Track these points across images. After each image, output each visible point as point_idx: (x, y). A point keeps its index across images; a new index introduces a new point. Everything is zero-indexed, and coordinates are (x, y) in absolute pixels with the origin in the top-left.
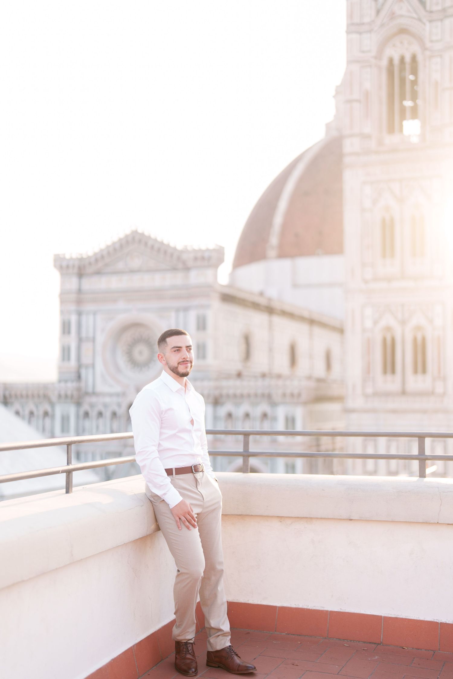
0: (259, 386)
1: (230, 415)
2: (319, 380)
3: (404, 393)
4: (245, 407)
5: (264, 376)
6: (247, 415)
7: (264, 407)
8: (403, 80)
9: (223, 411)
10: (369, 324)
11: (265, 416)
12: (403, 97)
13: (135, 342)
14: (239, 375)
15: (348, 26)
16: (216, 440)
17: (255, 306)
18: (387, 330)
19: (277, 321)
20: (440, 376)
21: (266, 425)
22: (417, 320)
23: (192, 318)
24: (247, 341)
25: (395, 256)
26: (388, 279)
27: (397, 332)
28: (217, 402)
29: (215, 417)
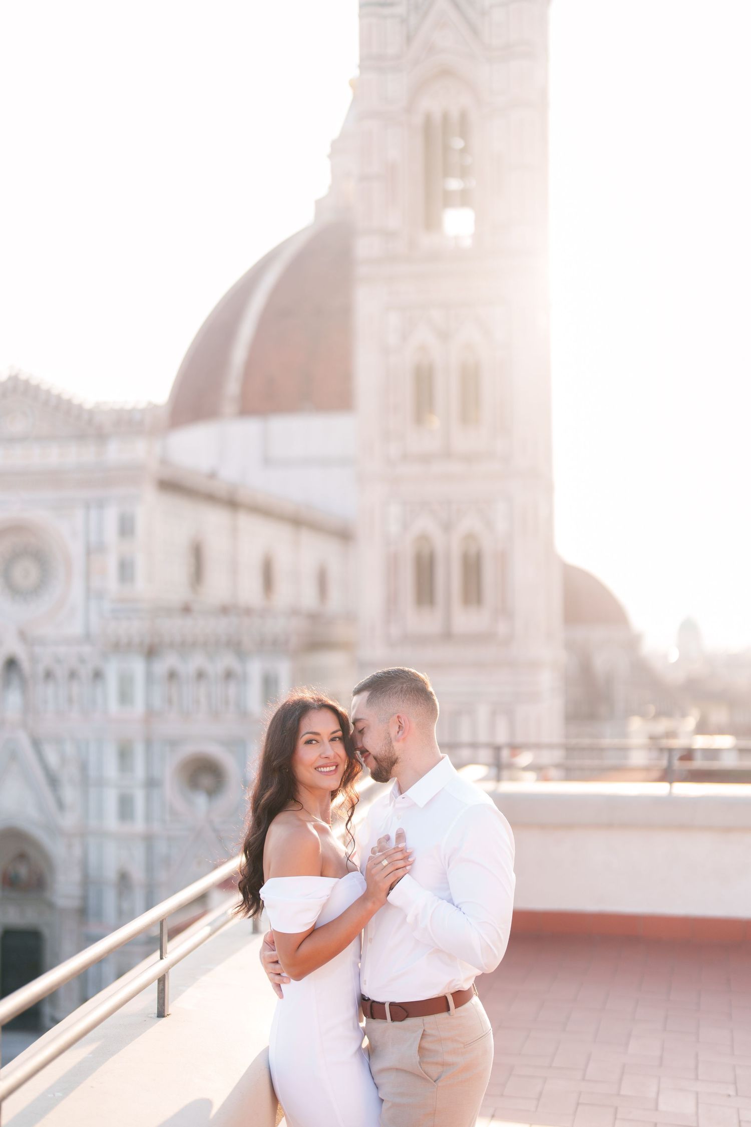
0: (222, 626)
1: (172, 675)
2: (314, 617)
3: (447, 636)
4: (197, 661)
5: (225, 610)
6: (201, 675)
7: (228, 660)
8: (446, 148)
9: (161, 667)
10: (394, 528)
11: (229, 675)
12: (447, 173)
13: (16, 555)
14: (186, 610)
15: (362, 59)
16: (150, 714)
17: (211, 498)
18: (424, 538)
19: (245, 521)
20: (504, 611)
21: (232, 690)
22: (469, 523)
23: (111, 517)
24: (197, 553)
25: (436, 422)
26: (425, 459)
27: (439, 541)
28: (151, 652)
29: (149, 678)
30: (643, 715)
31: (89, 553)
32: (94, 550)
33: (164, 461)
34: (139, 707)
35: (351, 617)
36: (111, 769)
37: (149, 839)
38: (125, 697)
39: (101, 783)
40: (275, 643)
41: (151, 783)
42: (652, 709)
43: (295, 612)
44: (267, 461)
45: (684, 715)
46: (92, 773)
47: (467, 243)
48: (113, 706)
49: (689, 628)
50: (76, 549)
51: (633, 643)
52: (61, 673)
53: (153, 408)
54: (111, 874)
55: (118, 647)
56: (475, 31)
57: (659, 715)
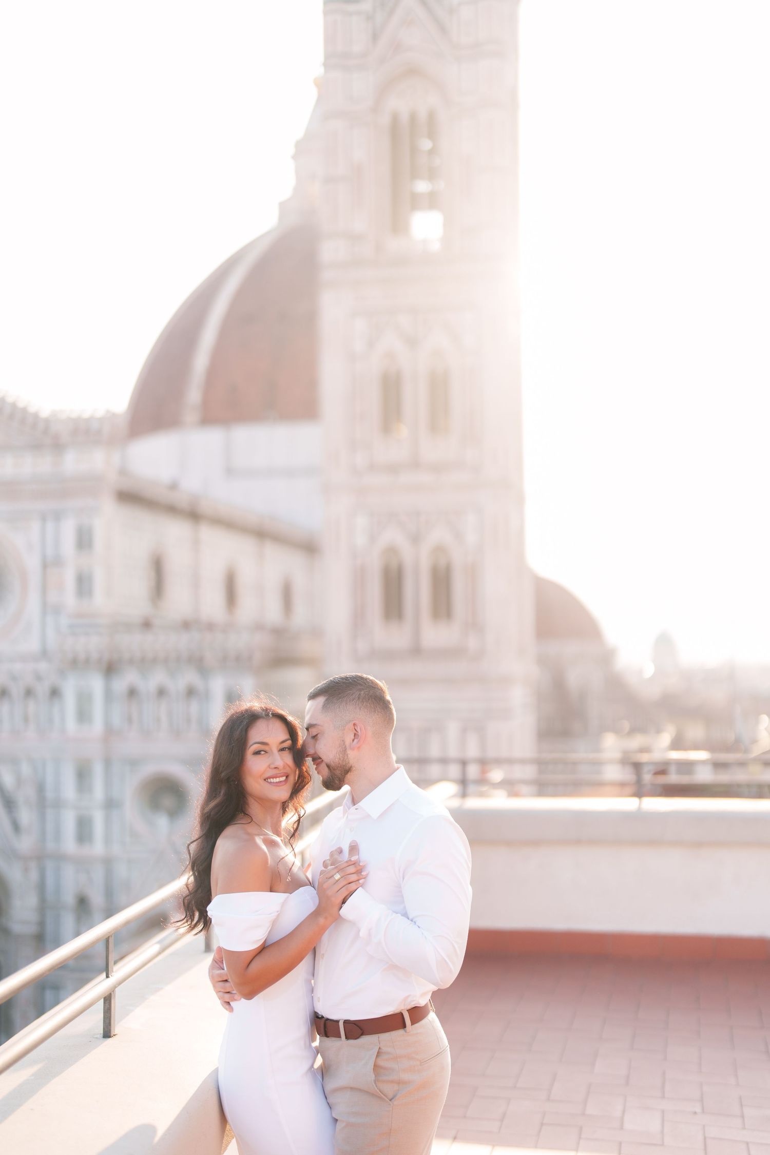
0: (182, 642)
1: (132, 693)
2: (279, 632)
3: (416, 651)
4: (158, 678)
5: (186, 625)
6: (161, 692)
7: (190, 677)
8: (414, 150)
9: (120, 684)
10: (361, 540)
11: (191, 692)
12: (415, 175)
14: (147, 625)
15: (326, 57)
16: (110, 732)
17: (172, 510)
18: (391, 551)
19: (207, 533)
20: (475, 625)
21: (194, 707)
22: (438, 535)
23: (68, 529)
24: (158, 567)
25: (404, 431)
26: (393, 469)
27: (407, 554)
28: (110, 669)
29: (109, 696)
30: (617, 731)
31: (45, 566)
32: (51, 564)
33: (123, 472)
34: (98, 726)
35: (317, 632)
36: (69, 790)
37: (108, 863)
38: (83, 716)
39: (58, 804)
40: (238, 659)
41: (110, 804)
42: (626, 725)
43: (259, 627)
44: (230, 472)
45: (659, 731)
46: (50, 794)
47: (436, 247)
48: (71, 725)
49: (664, 644)
50: (32, 563)
51: (607, 657)
52: (16, 690)
53: (111, 417)
54: (69, 899)
55: (77, 664)
56: (443, 29)
57: (633, 731)
